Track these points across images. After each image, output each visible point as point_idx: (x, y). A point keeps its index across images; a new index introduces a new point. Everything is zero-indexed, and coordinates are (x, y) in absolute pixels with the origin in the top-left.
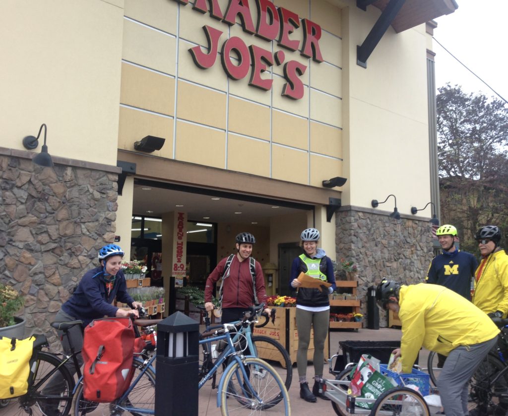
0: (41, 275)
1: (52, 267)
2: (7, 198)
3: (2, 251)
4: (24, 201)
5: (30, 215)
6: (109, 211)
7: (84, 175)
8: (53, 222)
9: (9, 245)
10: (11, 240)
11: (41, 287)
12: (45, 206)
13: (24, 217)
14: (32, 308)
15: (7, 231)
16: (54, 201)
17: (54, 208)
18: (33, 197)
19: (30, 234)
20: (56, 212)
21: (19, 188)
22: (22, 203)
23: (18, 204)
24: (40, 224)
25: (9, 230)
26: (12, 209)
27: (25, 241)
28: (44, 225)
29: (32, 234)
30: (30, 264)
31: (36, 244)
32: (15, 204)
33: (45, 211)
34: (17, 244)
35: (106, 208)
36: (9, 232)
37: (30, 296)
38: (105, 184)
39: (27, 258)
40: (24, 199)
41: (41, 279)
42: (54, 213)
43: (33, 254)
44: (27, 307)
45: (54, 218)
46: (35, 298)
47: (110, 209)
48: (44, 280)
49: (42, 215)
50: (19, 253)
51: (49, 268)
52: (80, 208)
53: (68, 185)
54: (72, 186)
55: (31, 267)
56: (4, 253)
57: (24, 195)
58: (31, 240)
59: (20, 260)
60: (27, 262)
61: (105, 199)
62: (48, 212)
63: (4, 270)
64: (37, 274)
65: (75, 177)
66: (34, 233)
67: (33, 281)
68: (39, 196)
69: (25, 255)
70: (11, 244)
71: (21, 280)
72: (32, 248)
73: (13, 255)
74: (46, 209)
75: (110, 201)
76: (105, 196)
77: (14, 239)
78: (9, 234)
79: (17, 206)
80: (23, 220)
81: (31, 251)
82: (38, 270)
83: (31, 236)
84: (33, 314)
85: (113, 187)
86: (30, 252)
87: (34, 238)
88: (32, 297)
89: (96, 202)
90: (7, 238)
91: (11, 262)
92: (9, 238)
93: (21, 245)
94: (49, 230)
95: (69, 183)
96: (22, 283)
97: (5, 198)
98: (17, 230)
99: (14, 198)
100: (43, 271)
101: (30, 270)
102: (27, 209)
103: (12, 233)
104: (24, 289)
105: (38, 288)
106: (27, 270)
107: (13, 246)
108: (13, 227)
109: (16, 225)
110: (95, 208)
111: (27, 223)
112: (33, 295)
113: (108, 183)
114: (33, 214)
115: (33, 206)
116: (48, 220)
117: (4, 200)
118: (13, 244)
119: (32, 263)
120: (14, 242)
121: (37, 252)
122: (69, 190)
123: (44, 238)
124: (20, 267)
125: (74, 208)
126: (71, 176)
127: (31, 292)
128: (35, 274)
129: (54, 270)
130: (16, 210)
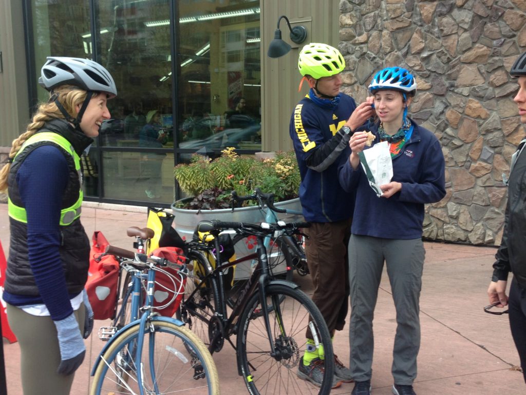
0: (496, 133)
1: (513, 121)
2: (444, 27)
3: (442, 102)
4: (466, 27)
5: (477, 45)
8: (513, 50)
9: (451, 93)
10: (452, 86)
11: (497, 150)
12: (499, 27)
13: (469, 49)
14: (484, 179)
15: (447, 73)
16: (512, 16)
17: (514, 27)
18: (481, 17)
19: (478, 73)
20: (518, 34)
21: (461, 7)
22: (466, 30)
23: (461, 32)
24: (492, 56)
25: (449, 72)
26: (452, 40)
27: (471, 85)
28: (496, 58)
29: (482, 74)
30: (479, 117)
31: (487, 87)
32: (456, 33)
33: (499, 36)
34: (459, 90)
36: (449, 75)
37: (481, 163)
39: (474, 109)
40: (467, 23)
41: (495, 139)
42: (514, 36)
43: (484, 103)
44: (478, 177)
45: (514, 43)
46: (489, 166)
48: (500, 141)
49: (495, 42)
50: (464, 103)
51: (509, 122)
55: (481, 122)
56: (444, 103)
57: (465, 16)
58: (480, 82)
59: (466, 113)
60: (474, 115)
62: (504, 36)
63: (445, 129)
64: (492, 132)
66: (483, 71)
67: (484, 140)
68: (489, 12)
69: (471, 105)
70: (453, 91)
71: (468, 140)
72: (481, 93)
73: (455, 106)
74: (500, 32)
77: (456, 83)
78: (449, 77)
79: (459, 36)
80: (468, 54)
81: (481, 98)
82: (490, 125)
83: (480, 77)
84: (487, 189)
86: (479, 100)
87: (485, 79)
88: (484, 164)
90: (447, 84)
91: (453, 116)
92: (449, 83)
93: (466, 91)
94: (504, 64)
96: (469, 145)
97: (442, 28)
98: (458, 71)
99: (453, 25)
100: (499, 127)
101: (480, 126)
102: (472, 37)
103: (453, 76)
104: (471, 153)
105: (492, 152)
106: (477, 126)
107: (457, 93)
108: (454, 67)
109: (457, 64)
111: (472, 58)
112: (485, 161)
114: (481, 44)
115: (482, 30)
116: (504, 49)
117: (442, 30)
118: (456, 91)
119: (483, 116)
120: (457, 87)
121: (489, 99)
123: (498, 77)
124: (466, 123)
127: (482, 157)
128: (488, 131)
129: (515, 125)
130: (458, 41)
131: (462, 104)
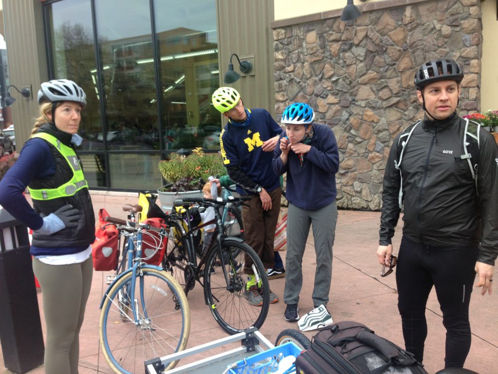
0: (385, 133)
1: (396, 123)
2: (347, 59)
3: (347, 111)
4: (362, 59)
5: (370, 71)
6: (466, 46)
7: (428, 10)
8: (394, 74)
9: (353, 105)
10: (354, 100)
11: (386, 144)
12: (384, 58)
13: (364, 74)
14: (378, 164)
15: (350, 92)
16: (393, 50)
17: (394, 59)
18: (371, 52)
19: (371, 91)
20: (397, 63)
21: (358, 45)
22: (361, 61)
23: (358, 62)
24: (380, 79)
25: (351, 91)
26: (352, 69)
27: (367, 99)
28: (383, 80)
29: (373, 91)
30: (373, 121)
31: (377, 100)
32: (355, 63)
33: (384, 64)
34: (358, 103)
35: (461, 44)
36: (352, 93)
37: (375, 153)
38: (458, 14)
39: (369, 116)
40: (362, 56)
41: (384, 136)
42: (395, 64)
43: (376, 112)
44: (374, 164)
45: (395, 69)
46: (381, 155)
47: (467, 44)
48: (388, 137)
49: (381, 69)
50: (362, 112)
51: (393, 124)
52: (426, 52)
53: (409, 28)
54: (415, 28)
55: (374, 125)
56: (349, 113)
57: (360, 52)
58: (372, 97)
59: (364, 119)
60: (370, 120)
61: (460, 32)
62: (388, 65)
63: (350, 130)
64: (382, 132)
65: (417, 15)
66: (374, 89)
67: (377, 138)
68: (377, 48)
69: (367, 113)
70: (354, 104)
71: (366, 138)
72: (373, 105)
73: (356, 114)
74: (385, 62)
75: (468, 34)
76: (458, 29)
77: (356, 98)
78: (351, 94)
79: (357, 65)
80: (363, 78)
81: (373, 108)
82: (380, 127)
83: (372, 93)
84: (380, 171)
85: (470, 14)
86: (373, 110)
87: (376, 95)
88: (377, 154)
89: (446, 40)
90: (350, 99)
91: (355, 122)
92: (352, 98)
93: (363, 104)
94: (389, 84)
95: (410, 25)
96: (367, 141)
97: (345, 60)
98: (358, 90)
99: (353, 58)
100: (387, 128)
101: (374, 127)
102: (366, 66)
103: (354, 93)
104: (369, 147)
105: (383, 145)
106: (371, 128)
107: (357, 105)
108: (354, 87)
109: (357, 85)
110: (445, 48)
111: (366, 81)
112: (378, 152)
113: (462, 12)
114: (373, 71)
115: (373, 61)
116: (388, 74)
117: (345, 62)
118: (356, 104)
119: (375, 121)
120: (357, 101)
121: (379, 108)
122: (410, 33)
123: (385, 93)
124: (364, 126)
125: (418, 53)
126: (411, 17)
127: (376, 149)
128: (379, 131)
129: (398, 126)
130: (357, 69)
131: (361, 113)
